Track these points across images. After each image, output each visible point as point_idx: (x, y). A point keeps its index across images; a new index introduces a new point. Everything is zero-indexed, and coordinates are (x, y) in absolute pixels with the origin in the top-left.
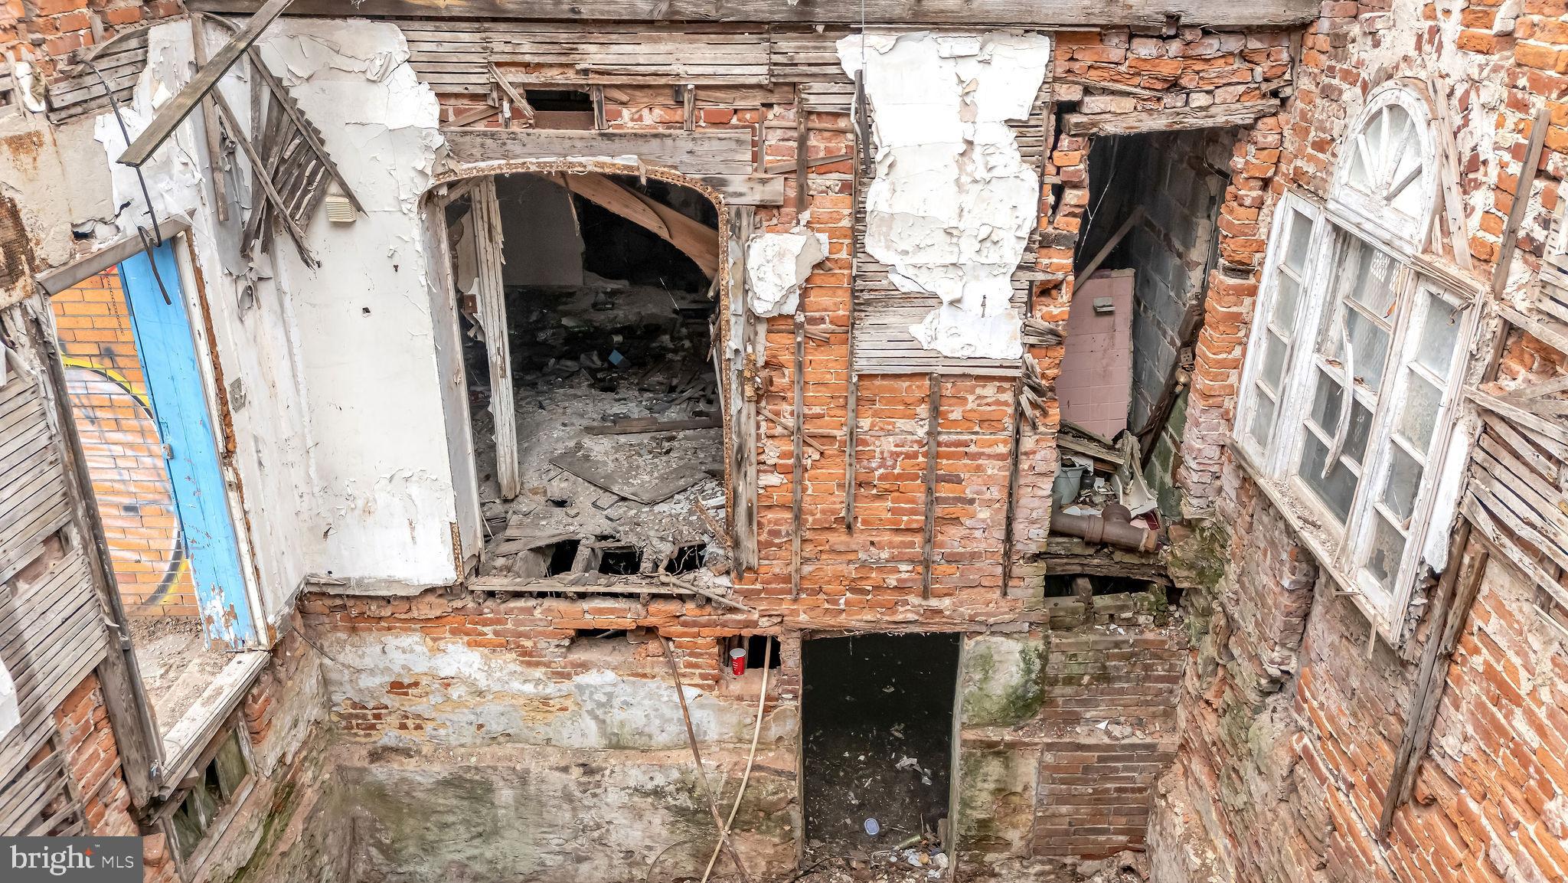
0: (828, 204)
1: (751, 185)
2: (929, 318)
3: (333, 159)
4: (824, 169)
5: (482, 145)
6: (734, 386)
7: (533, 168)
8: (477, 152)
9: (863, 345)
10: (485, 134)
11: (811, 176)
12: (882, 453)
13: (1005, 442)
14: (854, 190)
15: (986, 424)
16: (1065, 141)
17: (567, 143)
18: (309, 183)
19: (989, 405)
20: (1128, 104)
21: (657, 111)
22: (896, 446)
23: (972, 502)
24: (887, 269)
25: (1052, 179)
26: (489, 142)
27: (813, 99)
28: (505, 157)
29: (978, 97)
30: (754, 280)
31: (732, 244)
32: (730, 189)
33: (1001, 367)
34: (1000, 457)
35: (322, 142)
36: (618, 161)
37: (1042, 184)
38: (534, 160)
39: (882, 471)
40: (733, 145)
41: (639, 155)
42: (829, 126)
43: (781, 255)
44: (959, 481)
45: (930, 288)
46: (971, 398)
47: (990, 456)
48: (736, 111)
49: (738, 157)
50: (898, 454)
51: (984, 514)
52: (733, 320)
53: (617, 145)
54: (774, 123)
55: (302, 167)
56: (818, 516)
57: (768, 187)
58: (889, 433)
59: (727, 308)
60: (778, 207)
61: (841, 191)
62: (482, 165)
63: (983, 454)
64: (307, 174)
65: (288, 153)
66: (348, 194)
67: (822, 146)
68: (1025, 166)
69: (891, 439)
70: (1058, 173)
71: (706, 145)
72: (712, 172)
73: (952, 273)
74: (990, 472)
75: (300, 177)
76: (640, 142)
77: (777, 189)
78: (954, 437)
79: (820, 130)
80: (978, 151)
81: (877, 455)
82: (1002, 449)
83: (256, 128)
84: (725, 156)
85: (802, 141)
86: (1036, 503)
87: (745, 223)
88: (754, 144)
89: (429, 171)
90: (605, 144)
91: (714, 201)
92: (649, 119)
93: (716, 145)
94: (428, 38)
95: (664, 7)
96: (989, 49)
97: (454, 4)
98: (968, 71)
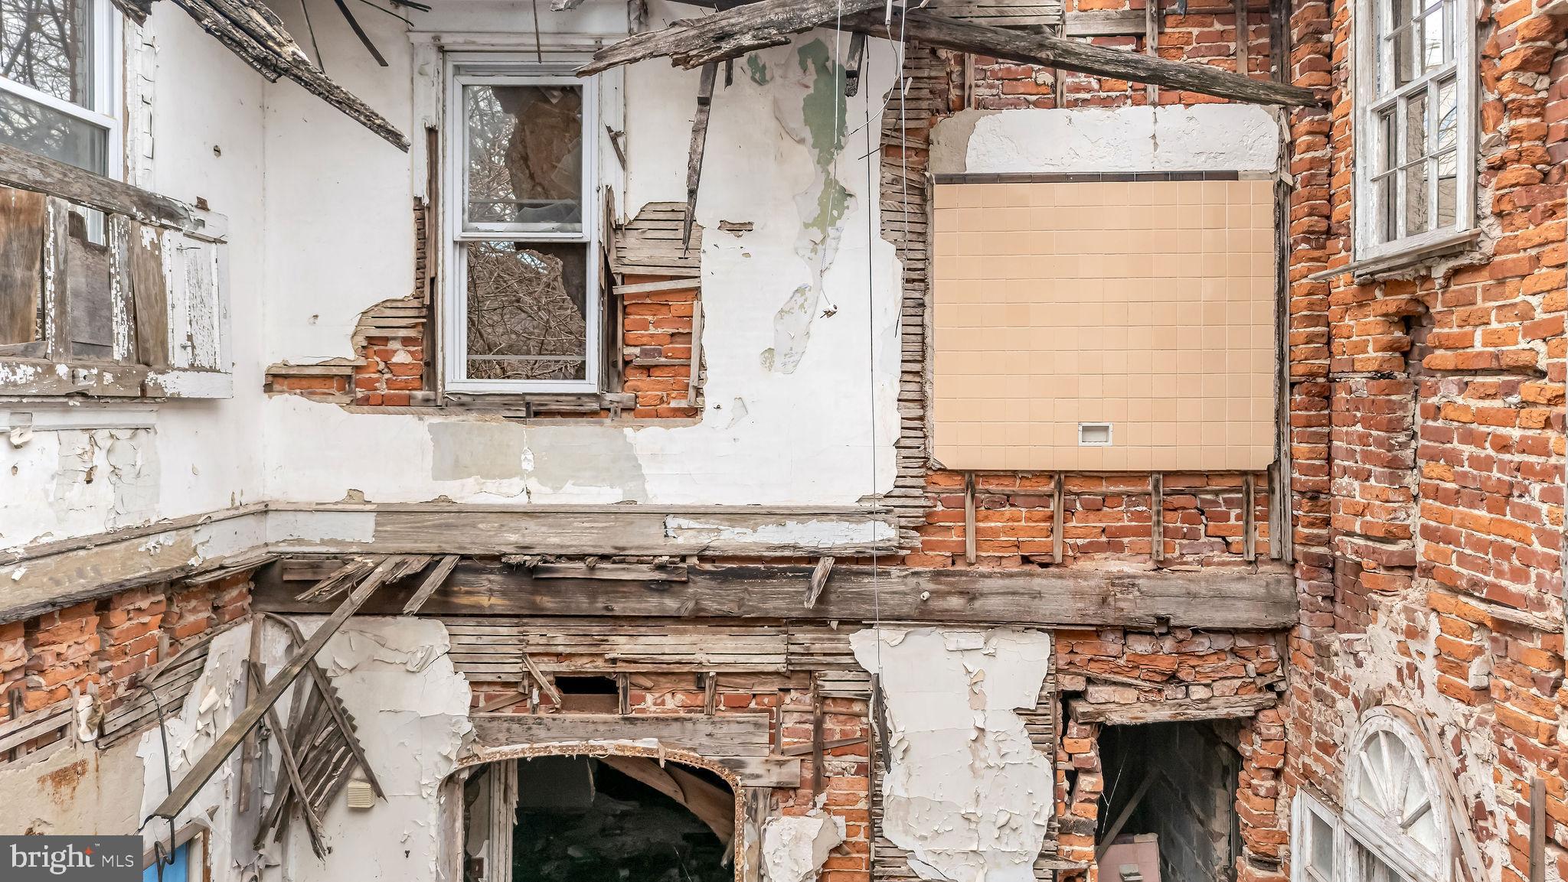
0: (844, 786)
1: (768, 766)
3: (361, 745)
4: (840, 751)
5: (508, 730)
7: (555, 752)
8: (502, 737)
10: (512, 719)
11: (827, 757)
14: (869, 772)
16: (1074, 729)
17: (591, 727)
18: (335, 769)
20: (1130, 695)
21: (679, 696)
24: (906, 855)
25: (1065, 765)
26: (515, 726)
27: (828, 686)
28: (529, 741)
29: (986, 687)
30: (770, 864)
31: (748, 827)
32: (747, 771)
35: (354, 728)
36: (639, 743)
37: (1055, 771)
38: (557, 744)
40: (751, 728)
41: (660, 738)
42: (843, 710)
43: (797, 839)
45: (947, 874)
48: (754, 696)
49: (756, 740)
53: (638, 728)
54: (792, 707)
55: (331, 753)
57: (785, 769)
60: (795, 789)
61: (857, 773)
62: (506, 749)
64: (334, 760)
65: (320, 740)
66: (371, 779)
67: (838, 729)
68: (1037, 753)
70: (1070, 759)
71: (725, 729)
72: (730, 755)
73: (973, 860)
75: (326, 764)
76: (661, 725)
77: (794, 771)
79: (836, 714)
80: (990, 738)
83: (293, 717)
84: (743, 739)
85: (818, 724)
87: (761, 805)
88: (771, 726)
89: (453, 757)
90: (627, 727)
91: (731, 783)
92: (671, 703)
93: (734, 727)
94: (470, 632)
95: (691, 605)
96: (994, 641)
97: (498, 603)
98: (974, 662)
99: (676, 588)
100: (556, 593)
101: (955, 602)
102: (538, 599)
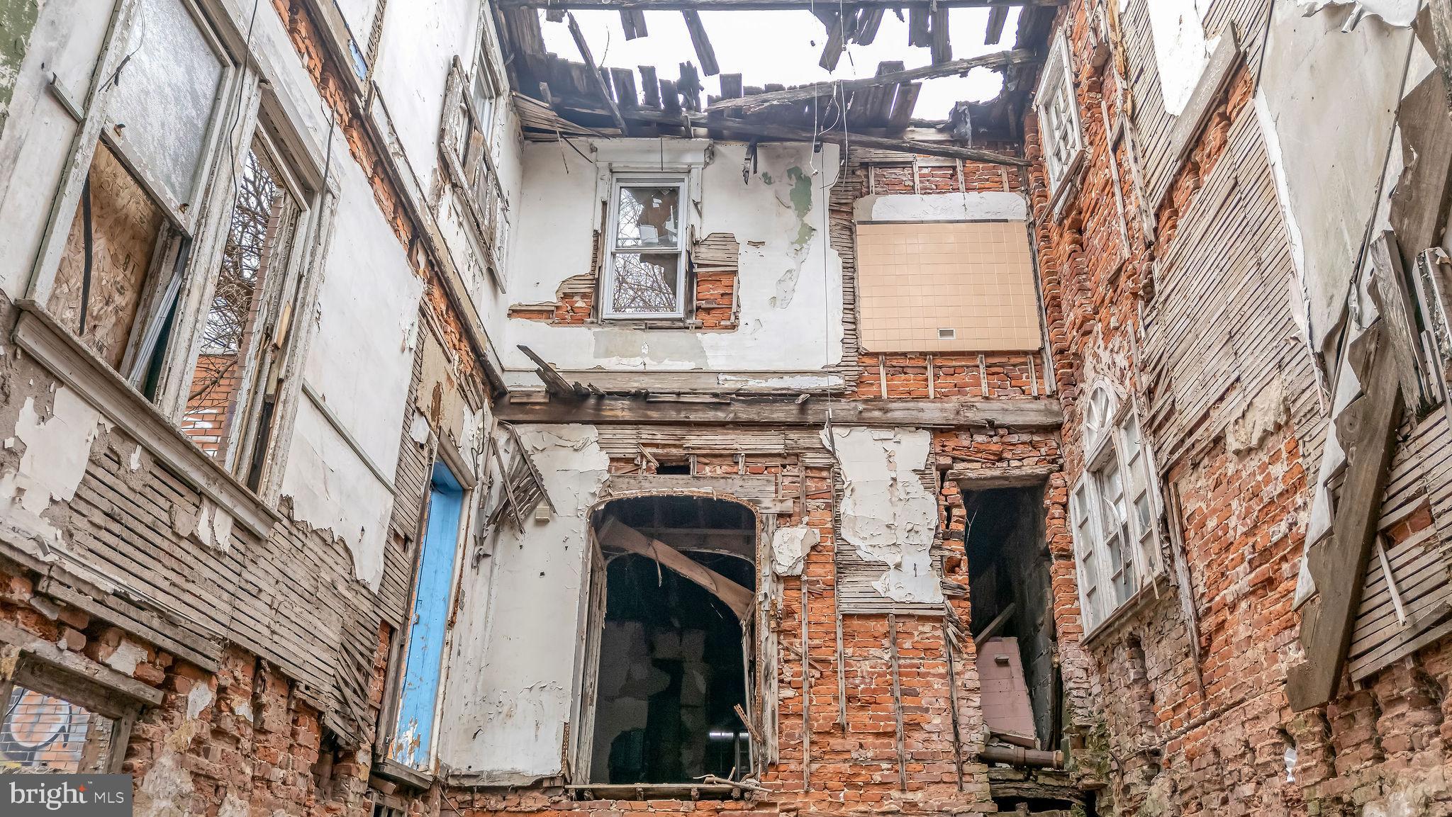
0: (818, 514)
1: (775, 503)
2: (883, 577)
3: (546, 487)
4: (815, 496)
5: (629, 483)
6: (763, 622)
7: (654, 493)
8: (624, 486)
9: (843, 595)
10: (630, 477)
11: (808, 500)
12: (862, 672)
13: (942, 665)
14: (833, 506)
15: (928, 653)
16: (947, 484)
17: (674, 481)
18: (529, 500)
19: (927, 638)
20: (978, 465)
21: (724, 467)
22: (871, 667)
23: (927, 710)
24: (855, 548)
25: (943, 502)
26: (632, 481)
27: (807, 460)
28: (640, 488)
29: (895, 459)
30: (777, 554)
31: (764, 535)
33: (932, 609)
34: (942, 676)
35: (542, 480)
36: (702, 490)
37: (938, 505)
38: (655, 490)
39: (862, 686)
40: (765, 483)
41: (714, 487)
42: (817, 475)
43: (792, 540)
44: (917, 695)
45: (881, 558)
46: (916, 633)
47: (934, 675)
48: (766, 468)
49: (767, 489)
50: (873, 673)
51: (937, 721)
52: (763, 579)
53: (702, 482)
54: (788, 473)
55: (526, 491)
56: (821, 721)
57: (785, 504)
58: (866, 659)
59: (760, 571)
60: (790, 516)
61: (825, 508)
62: (627, 492)
63: (929, 673)
64: (530, 494)
65: (522, 485)
66: (551, 505)
67: (814, 485)
68: (927, 493)
69: (867, 662)
70: (946, 499)
71: (750, 483)
72: (753, 496)
73: (894, 549)
74: (936, 686)
75: (525, 497)
76: (714, 481)
77: (788, 506)
78: (908, 661)
79: (812, 477)
80: (900, 485)
81: (859, 674)
82: (942, 670)
83: (510, 469)
84: (760, 488)
85: (803, 482)
86: (971, 712)
87: (771, 523)
88: (776, 485)
89: (597, 494)
90: (695, 482)
91: (753, 511)
92: (719, 471)
93: (756, 483)
94: (609, 432)
95: (732, 415)
96: (899, 436)
97: (627, 415)
98: (890, 446)
99: (724, 407)
100: (658, 410)
101: (877, 414)
102: (649, 413)
